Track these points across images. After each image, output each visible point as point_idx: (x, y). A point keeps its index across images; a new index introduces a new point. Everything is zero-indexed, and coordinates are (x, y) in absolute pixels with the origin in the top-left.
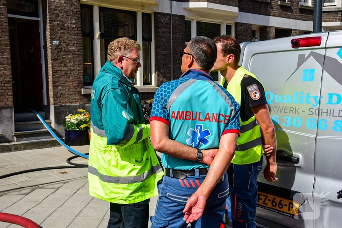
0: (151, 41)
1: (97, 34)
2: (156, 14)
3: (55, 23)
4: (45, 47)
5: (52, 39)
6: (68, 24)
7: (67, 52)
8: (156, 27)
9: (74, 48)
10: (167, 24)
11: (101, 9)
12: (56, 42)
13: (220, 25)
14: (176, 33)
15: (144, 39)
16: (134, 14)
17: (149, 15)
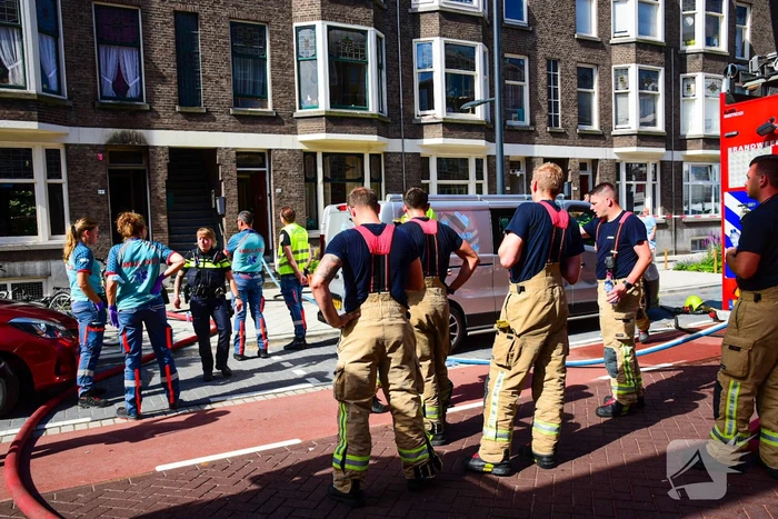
0: (381, 182)
1: (320, 179)
2: (386, 154)
3: (278, 173)
4: (270, 195)
5: (275, 188)
6: (290, 172)
7: (289, 199)
8: (386, 167)
9: (296, 195)
10: (398, 163)
11: (325, 155)
12: (279, 190)
13: (467, 159)
14: (410, 172)
15: (372, 180)
16: (361, 156)
17: (378, 156)
